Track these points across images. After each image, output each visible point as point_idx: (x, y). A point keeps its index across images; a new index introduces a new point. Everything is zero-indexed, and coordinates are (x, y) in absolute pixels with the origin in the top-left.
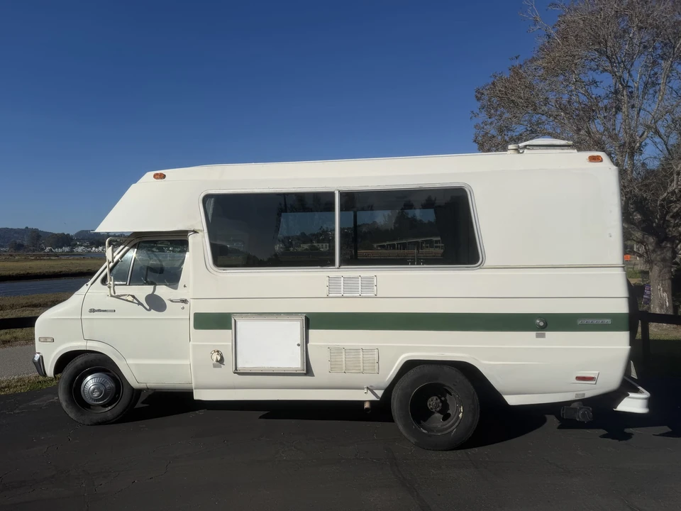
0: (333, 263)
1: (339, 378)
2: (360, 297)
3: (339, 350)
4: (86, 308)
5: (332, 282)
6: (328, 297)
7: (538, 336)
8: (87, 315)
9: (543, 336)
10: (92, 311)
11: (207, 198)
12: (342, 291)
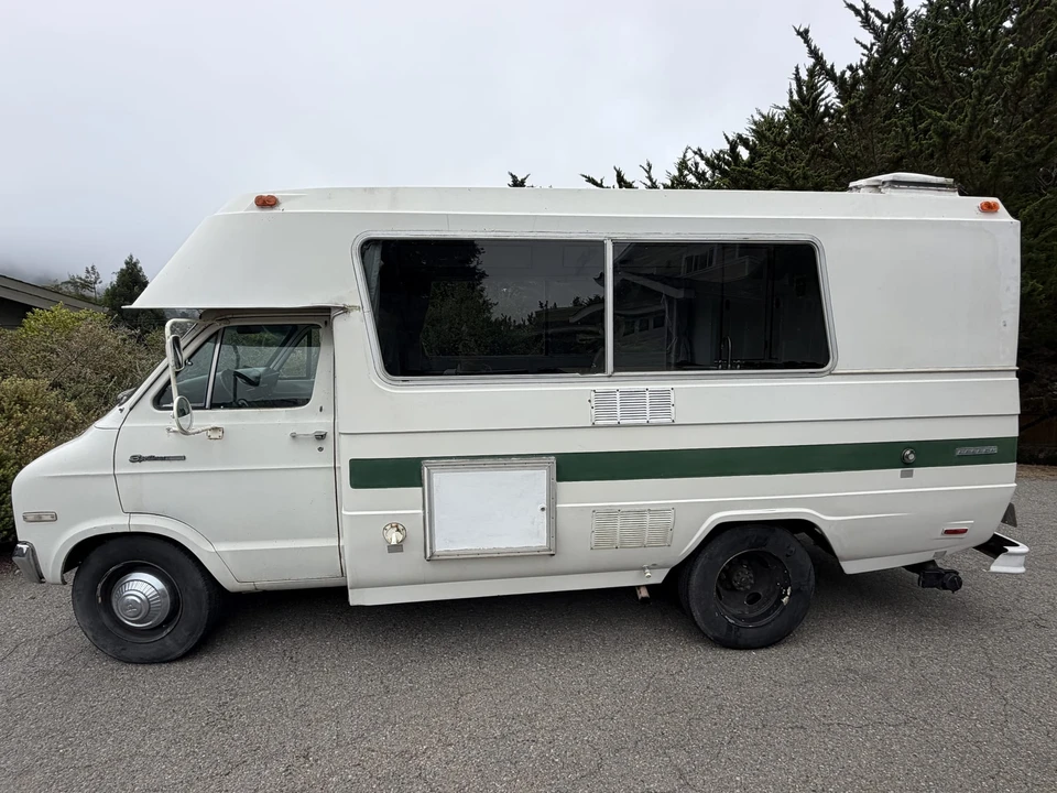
0: (601, 369)
1: (607, 556)
2: (648, 425)
3: (611, 513)
4: (124, 455)
5: (603, 400)
6: (594, 426)
7: (903, 475)
8: (125, 468)
9: (910, 475)
10: (136, 459)
11: (368, 245)
12: (619, 415)
